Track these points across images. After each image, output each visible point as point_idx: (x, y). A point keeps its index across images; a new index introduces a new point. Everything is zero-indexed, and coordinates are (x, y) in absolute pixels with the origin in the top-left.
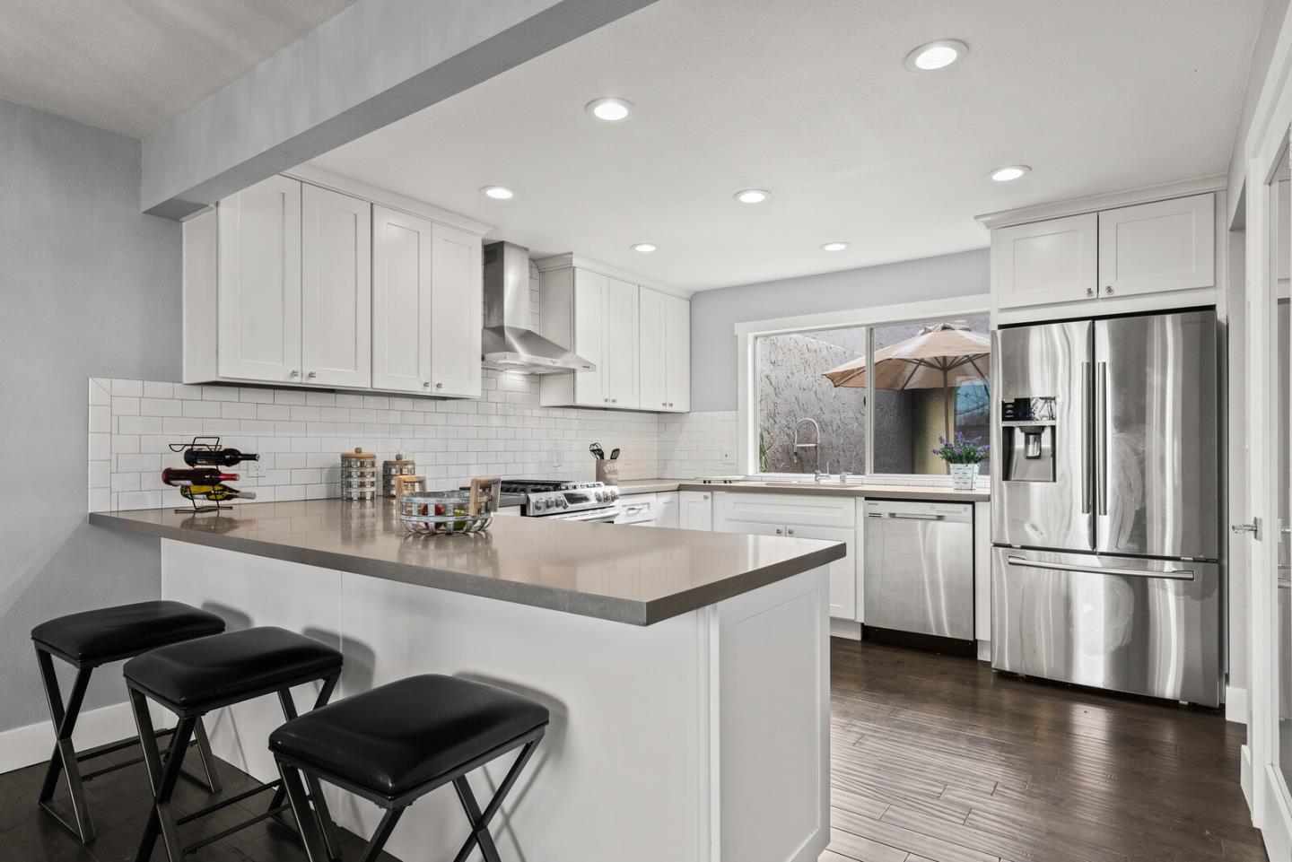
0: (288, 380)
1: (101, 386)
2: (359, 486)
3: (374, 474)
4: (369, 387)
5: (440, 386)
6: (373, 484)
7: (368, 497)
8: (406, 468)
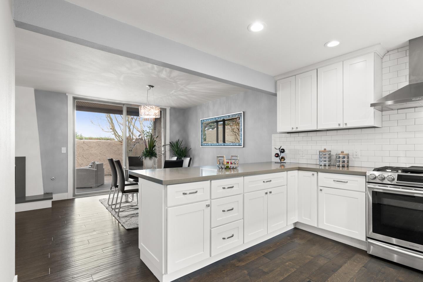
0: (291, 131)
1: (274, 136)
2: (324, 161)
3: (330, 158)
4: (316, 128)
5: (346, 124)
6: (330, 161)
7: (327, 165)
8: (346, 156)
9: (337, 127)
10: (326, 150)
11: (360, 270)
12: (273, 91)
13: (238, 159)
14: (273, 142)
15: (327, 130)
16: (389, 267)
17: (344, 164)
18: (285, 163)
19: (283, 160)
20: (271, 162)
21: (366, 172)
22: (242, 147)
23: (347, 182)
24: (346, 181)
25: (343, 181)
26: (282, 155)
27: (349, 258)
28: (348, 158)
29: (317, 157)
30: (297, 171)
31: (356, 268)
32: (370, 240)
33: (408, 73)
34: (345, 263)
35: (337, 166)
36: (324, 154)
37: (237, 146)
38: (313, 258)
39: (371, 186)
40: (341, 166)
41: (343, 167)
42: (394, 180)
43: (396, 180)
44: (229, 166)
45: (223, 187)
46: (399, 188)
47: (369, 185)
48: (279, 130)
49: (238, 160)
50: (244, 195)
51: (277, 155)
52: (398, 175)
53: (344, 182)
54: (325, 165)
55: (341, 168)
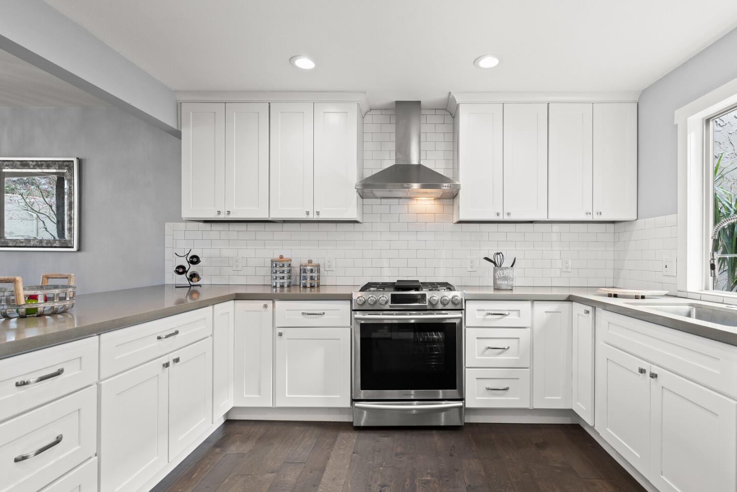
0: (217, 217)
1: (168, 226)
2: (281, 279)
3: (289, 272)
4: (268, 217)
5: (318, 213)
6: (289, 278)
7: (286, 285)
8: (315, 269)
9: (303, 216)
10: (282, 258)
11: (351, 460)
12: (171, 122)
13: (72, 284)
14: (168, 240)
15: (284, 222)
16: (382, 437)
17: (313, 281)
18: (200, 285)
19: (195, 279)
20: (164, 286)
21: (351, 293)
22: (75, 249)
23: (324, 313)
24: (322, 312)
25: (317, 312)
26: (193, 268)
27: (332, 445)
28: (319, 271)
29: (267, 271)
30: (233, 301)
31: (345, 461)
32: (357, 404)
33: (394, 148)
34: (328, 459)
35: (302, 286)
36: (279, 265)
37: (55, 247)
38: (275, 474)
39: (359, 315)
40: (308, 285)
41: (312, 287)
42: (387, 302)
43: (390, 303)
44: (37, 309)
45: (19, 380)
46: (393, 314)
47: (356, 314)
48: (185, 214)
49: (74, 287)
50: (99, 387)
51: (181, 270)
52: (392, 294)
53: (318, 314)
54: (282, 286)
55: (308, 290)
